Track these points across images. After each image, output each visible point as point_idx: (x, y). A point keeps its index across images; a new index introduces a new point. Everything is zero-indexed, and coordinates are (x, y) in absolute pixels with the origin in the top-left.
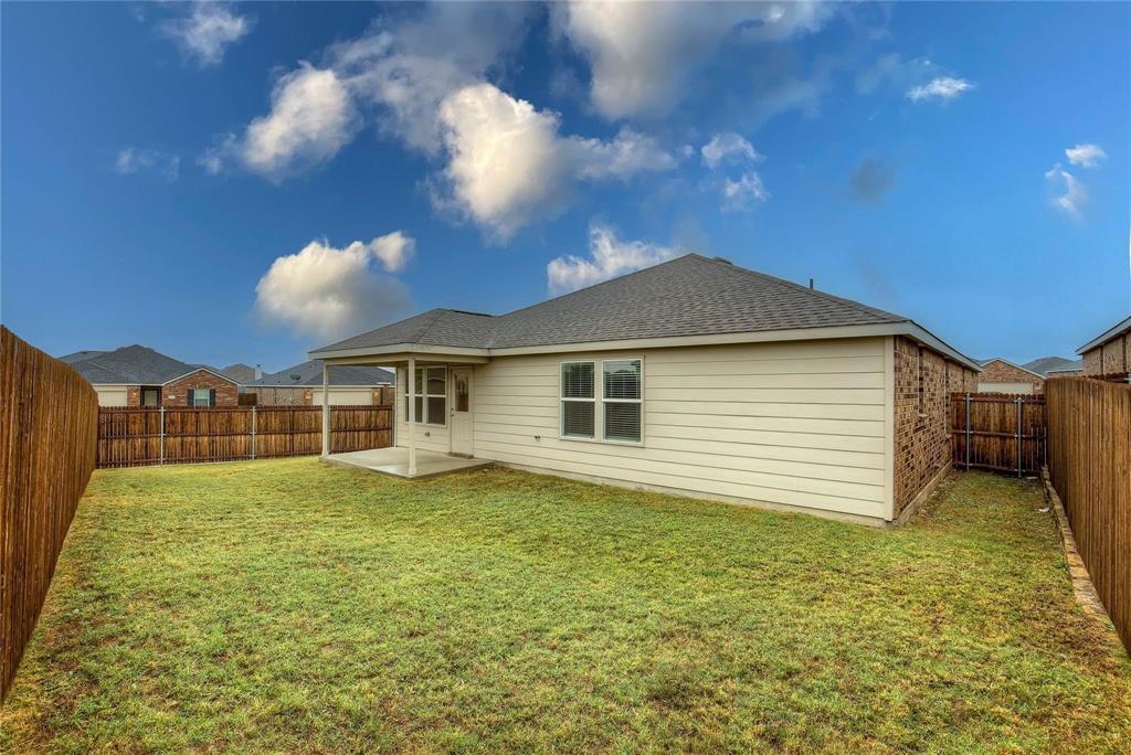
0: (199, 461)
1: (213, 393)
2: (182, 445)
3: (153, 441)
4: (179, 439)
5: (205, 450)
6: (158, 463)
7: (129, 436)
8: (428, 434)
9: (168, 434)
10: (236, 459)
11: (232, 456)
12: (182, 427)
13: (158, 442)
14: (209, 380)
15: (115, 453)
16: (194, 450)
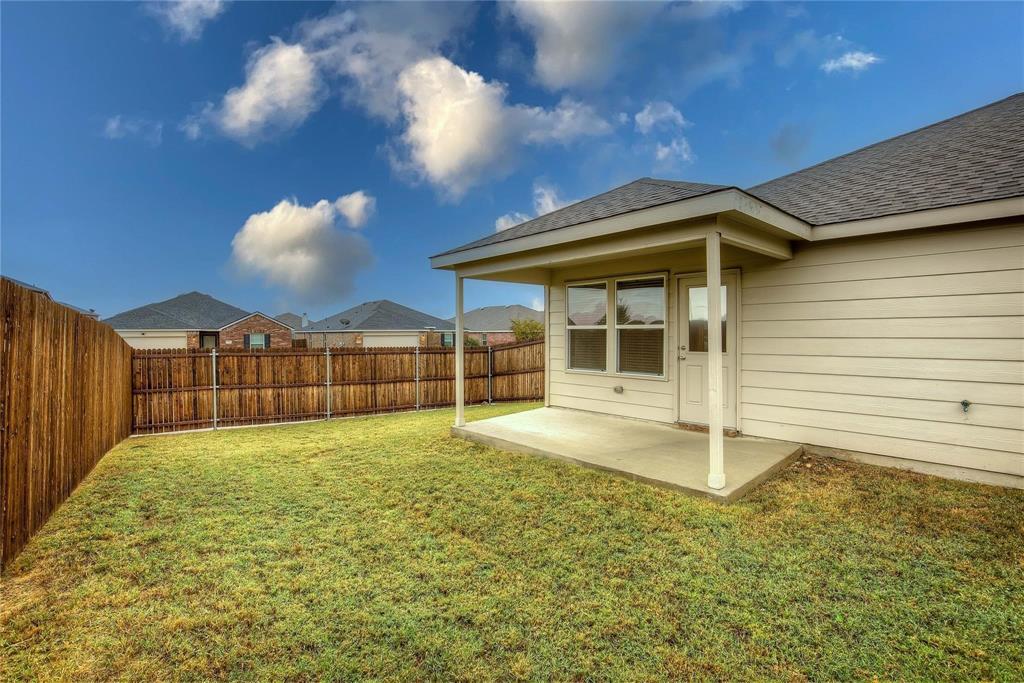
0: (262, 421)
1: (268, 338)
2: (240, 400)
3: (204, 396)
4: (236, 392)
5: (270, 408)
6: (209, 424)
7: (172, 388)
8: (619, 390)
9: (223, 386)
10: (307, 417)
11: (300, 414)
12: (240, 377)
13: (210, 398)
14: (264, 325)
15: (155, 411)
16: (255, 407)
